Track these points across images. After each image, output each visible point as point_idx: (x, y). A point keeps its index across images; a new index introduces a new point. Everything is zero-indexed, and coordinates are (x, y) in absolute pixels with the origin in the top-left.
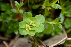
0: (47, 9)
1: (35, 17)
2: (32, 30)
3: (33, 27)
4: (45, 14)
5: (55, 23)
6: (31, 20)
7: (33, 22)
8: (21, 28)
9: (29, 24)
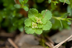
0: (54, 4)
1: (41, 13)
2: (39, 28)
3: (40, 24)
4: (51, 8)
5: (63, 19)
6: (37, 17)
7: (40, 19)
8: (27, 27)
9: (35, 22)
